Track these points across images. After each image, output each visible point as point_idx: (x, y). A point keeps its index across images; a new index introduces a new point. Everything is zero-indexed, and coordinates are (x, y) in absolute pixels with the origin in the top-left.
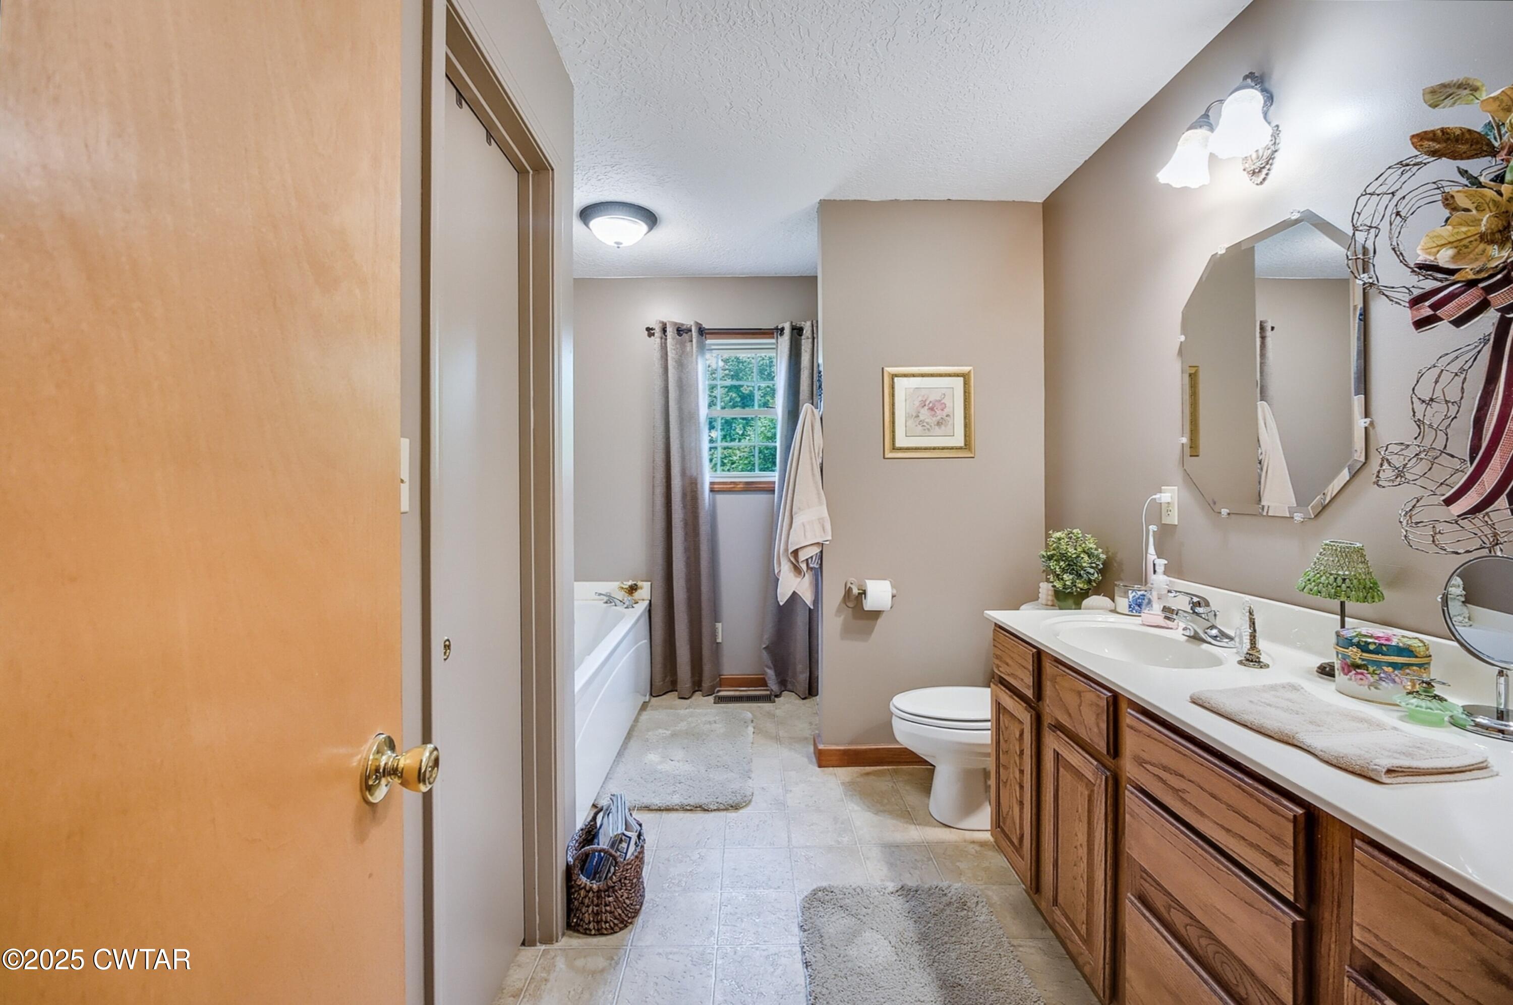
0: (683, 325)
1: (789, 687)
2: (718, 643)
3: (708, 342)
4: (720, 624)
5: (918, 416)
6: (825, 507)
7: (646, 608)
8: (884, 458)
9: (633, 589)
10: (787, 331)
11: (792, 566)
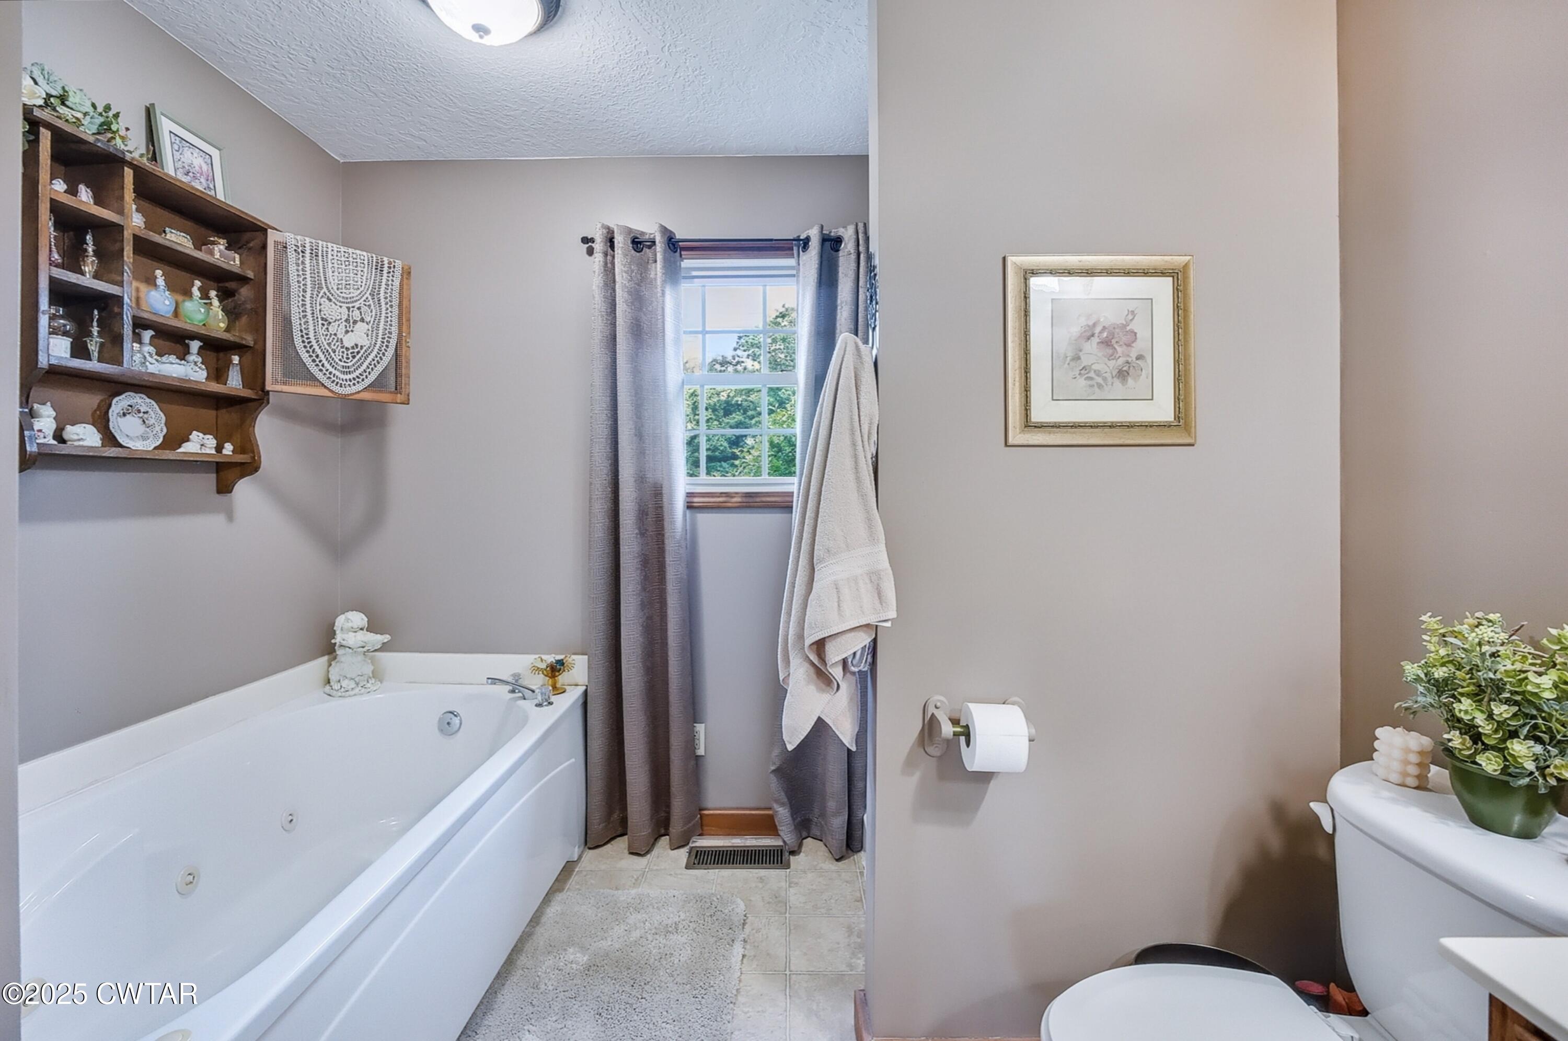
0: (643, 233)
1: (815, 831)
2: (697, 756)
3: (686, 263)
4: (703, 725)
5: (1077, 358)
6: (882, 547)
7: (577, 700)
8: (1006, 445)
9: (555, 669)
10: (815, 244)
11: (812, 670)
